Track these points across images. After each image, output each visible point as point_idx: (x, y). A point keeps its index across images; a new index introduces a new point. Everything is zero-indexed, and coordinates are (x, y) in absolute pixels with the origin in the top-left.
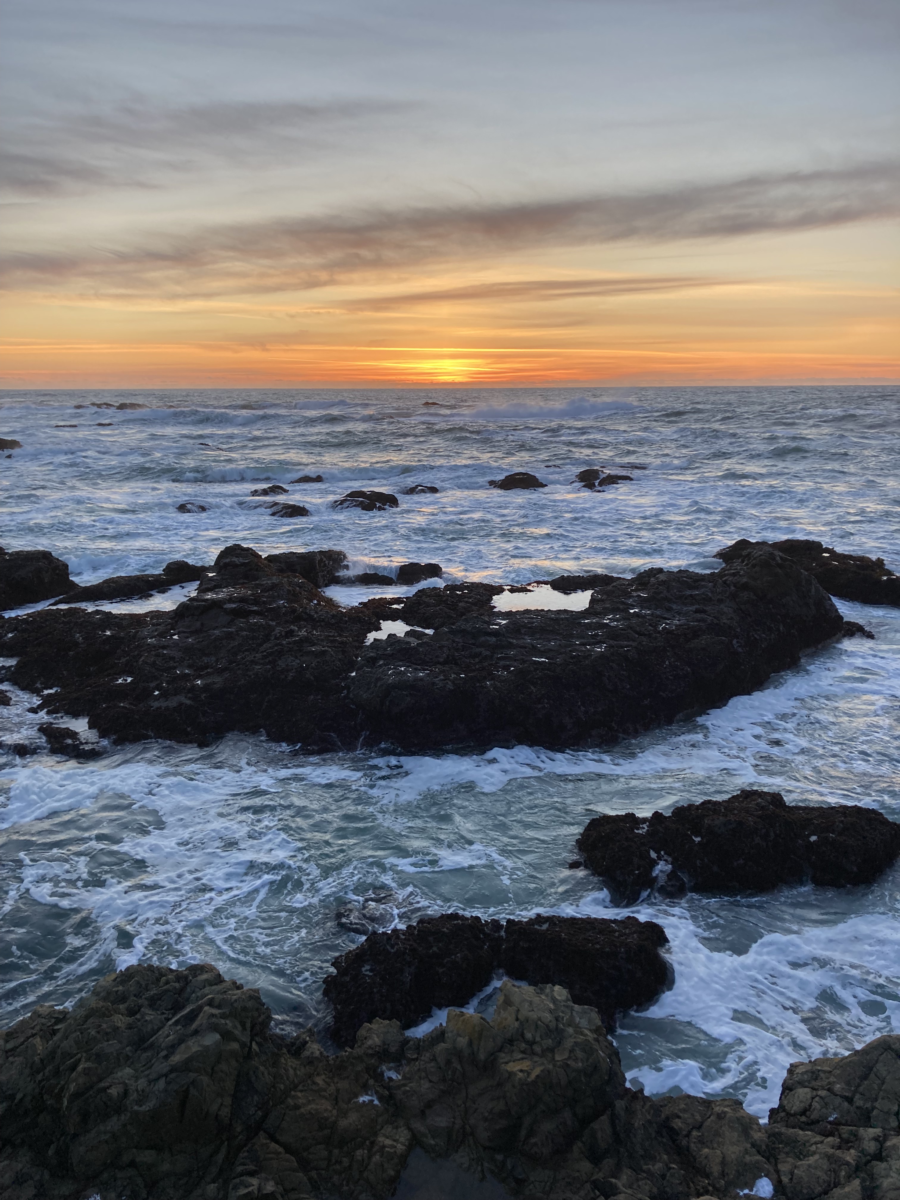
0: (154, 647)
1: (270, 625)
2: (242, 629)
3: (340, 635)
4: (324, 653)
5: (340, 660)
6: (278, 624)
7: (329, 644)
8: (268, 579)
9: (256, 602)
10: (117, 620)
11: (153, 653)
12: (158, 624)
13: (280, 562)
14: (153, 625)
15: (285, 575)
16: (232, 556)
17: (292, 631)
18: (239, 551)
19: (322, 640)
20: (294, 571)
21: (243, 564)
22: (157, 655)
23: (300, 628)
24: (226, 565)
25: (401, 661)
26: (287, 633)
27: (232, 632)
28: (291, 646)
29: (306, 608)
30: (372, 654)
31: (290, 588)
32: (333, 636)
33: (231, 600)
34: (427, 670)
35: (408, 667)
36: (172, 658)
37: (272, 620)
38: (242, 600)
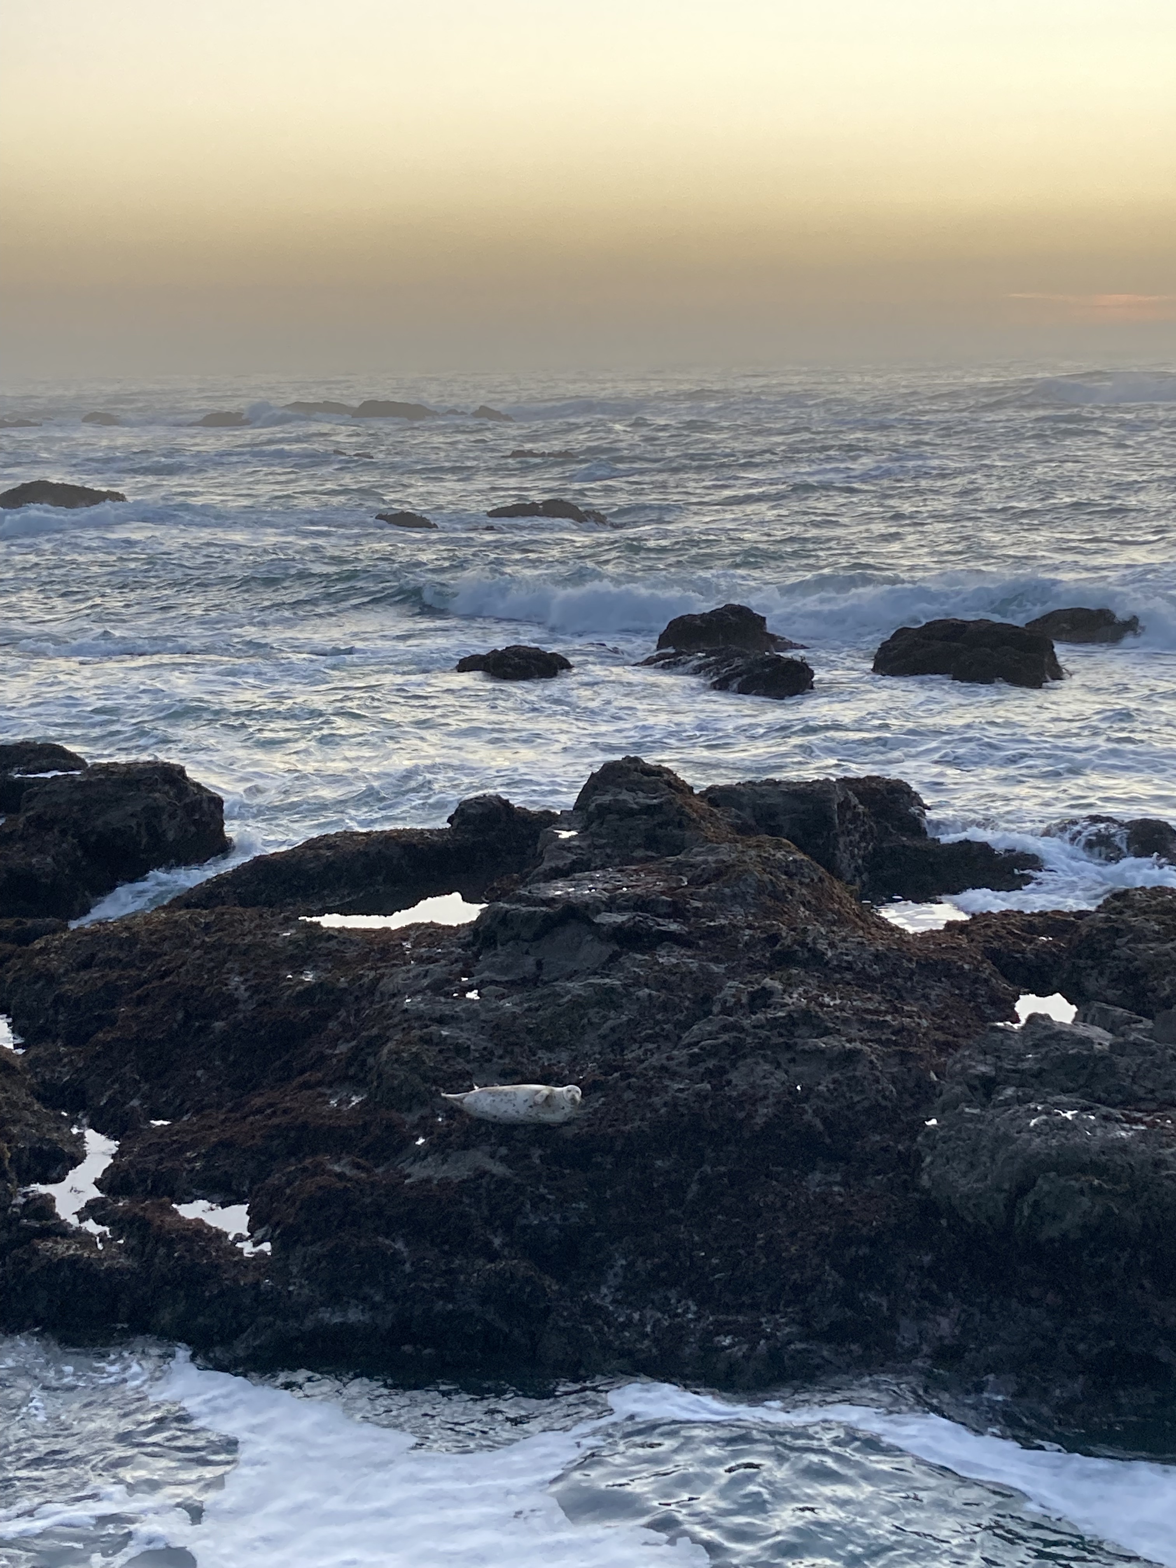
0: (419, 1017)
1: (711, 974)
2: (637, 982)
3: (896, 1011)
4: (851, 1057)
5: (894, 1081)
6: (731, 974)
7: (865, 1034)
8: (712, 851)
9: (677, 911)
10: (333, 944)
11: (416, 1033)
12: (431, 960)
13: (740, 807)
14: (420, 960)
15: (753, 841)
16: (619, 786)
17: (767, 993)
18: (635, 776)
19: (846, 1021)
20: (774, 831)
21: (649, 810)
22: (426, 1040)
23: (789, 985)
24: (603, 810)
25: (1065, 1091)
26: (753, 996)
27: (612, 989)
28: (763, 1033)
29: (805, 931)
30: (982, 1068)
31: (766, 877)
32: (876, 1012)
33: (611, 905)
34: (1138, 1121)
35: (1084, 1109)
36: (461, 1050)
37: (717, 960)
38: (641, 904)
